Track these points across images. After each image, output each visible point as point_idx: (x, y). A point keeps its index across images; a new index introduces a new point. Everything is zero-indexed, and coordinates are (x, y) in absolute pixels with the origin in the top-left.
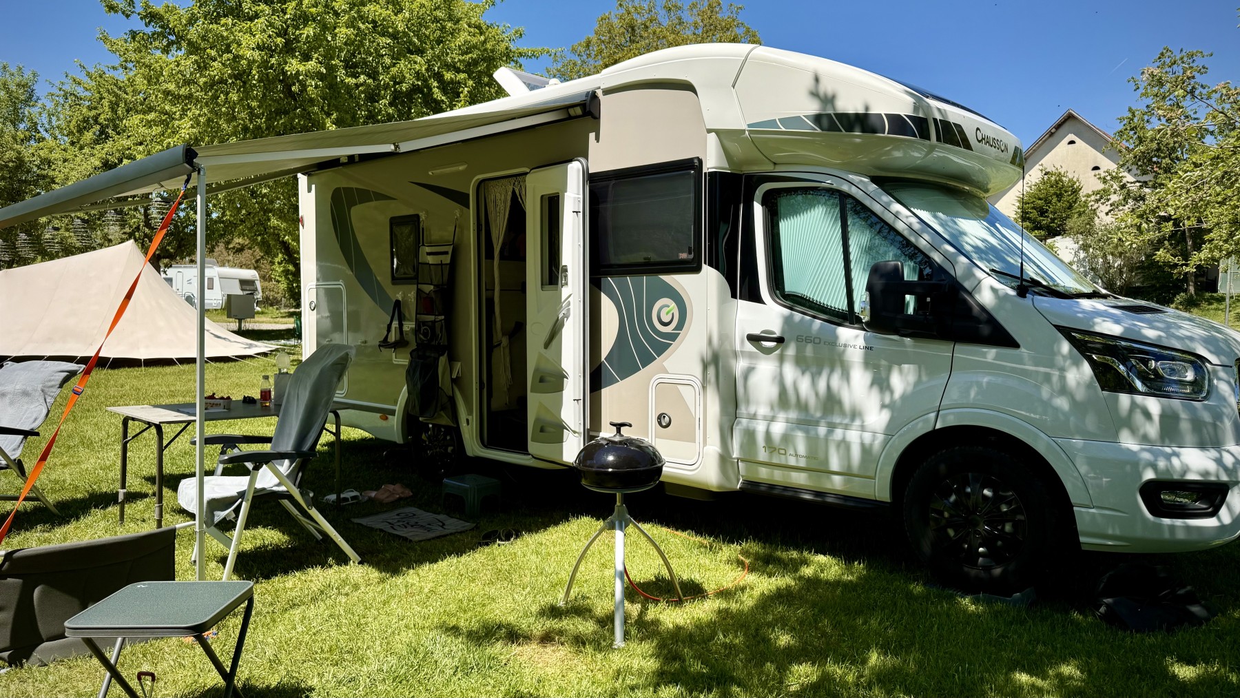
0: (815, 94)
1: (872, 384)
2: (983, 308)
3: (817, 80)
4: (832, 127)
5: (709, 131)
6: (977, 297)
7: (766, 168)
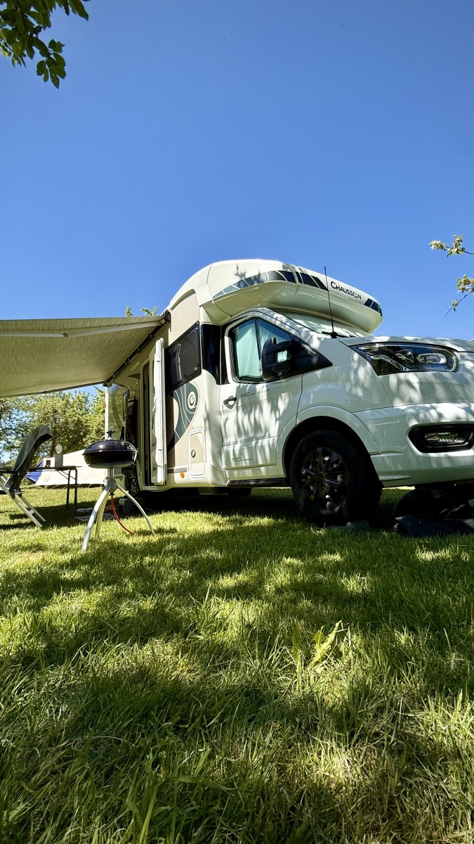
0: (237, 275)
1: (271, 411)
2: (314, 350)
3: (238, 268)
4: (245, 285)
5: (200, 306)
6: (311, 345)
7: (228, 319)
